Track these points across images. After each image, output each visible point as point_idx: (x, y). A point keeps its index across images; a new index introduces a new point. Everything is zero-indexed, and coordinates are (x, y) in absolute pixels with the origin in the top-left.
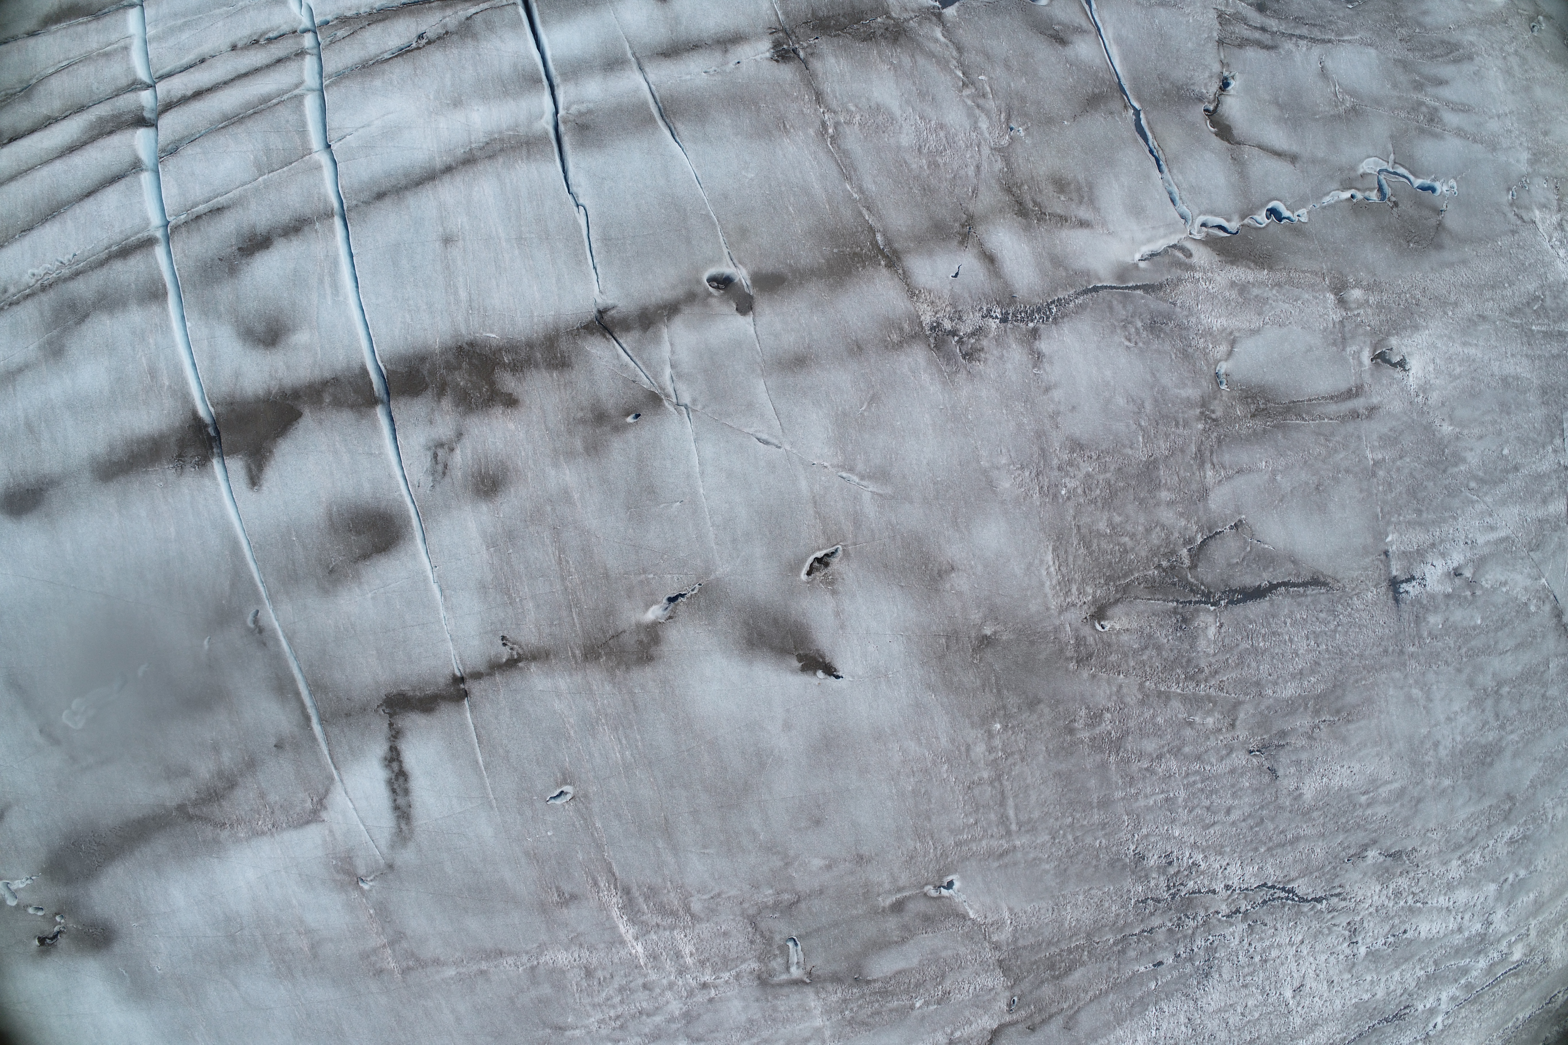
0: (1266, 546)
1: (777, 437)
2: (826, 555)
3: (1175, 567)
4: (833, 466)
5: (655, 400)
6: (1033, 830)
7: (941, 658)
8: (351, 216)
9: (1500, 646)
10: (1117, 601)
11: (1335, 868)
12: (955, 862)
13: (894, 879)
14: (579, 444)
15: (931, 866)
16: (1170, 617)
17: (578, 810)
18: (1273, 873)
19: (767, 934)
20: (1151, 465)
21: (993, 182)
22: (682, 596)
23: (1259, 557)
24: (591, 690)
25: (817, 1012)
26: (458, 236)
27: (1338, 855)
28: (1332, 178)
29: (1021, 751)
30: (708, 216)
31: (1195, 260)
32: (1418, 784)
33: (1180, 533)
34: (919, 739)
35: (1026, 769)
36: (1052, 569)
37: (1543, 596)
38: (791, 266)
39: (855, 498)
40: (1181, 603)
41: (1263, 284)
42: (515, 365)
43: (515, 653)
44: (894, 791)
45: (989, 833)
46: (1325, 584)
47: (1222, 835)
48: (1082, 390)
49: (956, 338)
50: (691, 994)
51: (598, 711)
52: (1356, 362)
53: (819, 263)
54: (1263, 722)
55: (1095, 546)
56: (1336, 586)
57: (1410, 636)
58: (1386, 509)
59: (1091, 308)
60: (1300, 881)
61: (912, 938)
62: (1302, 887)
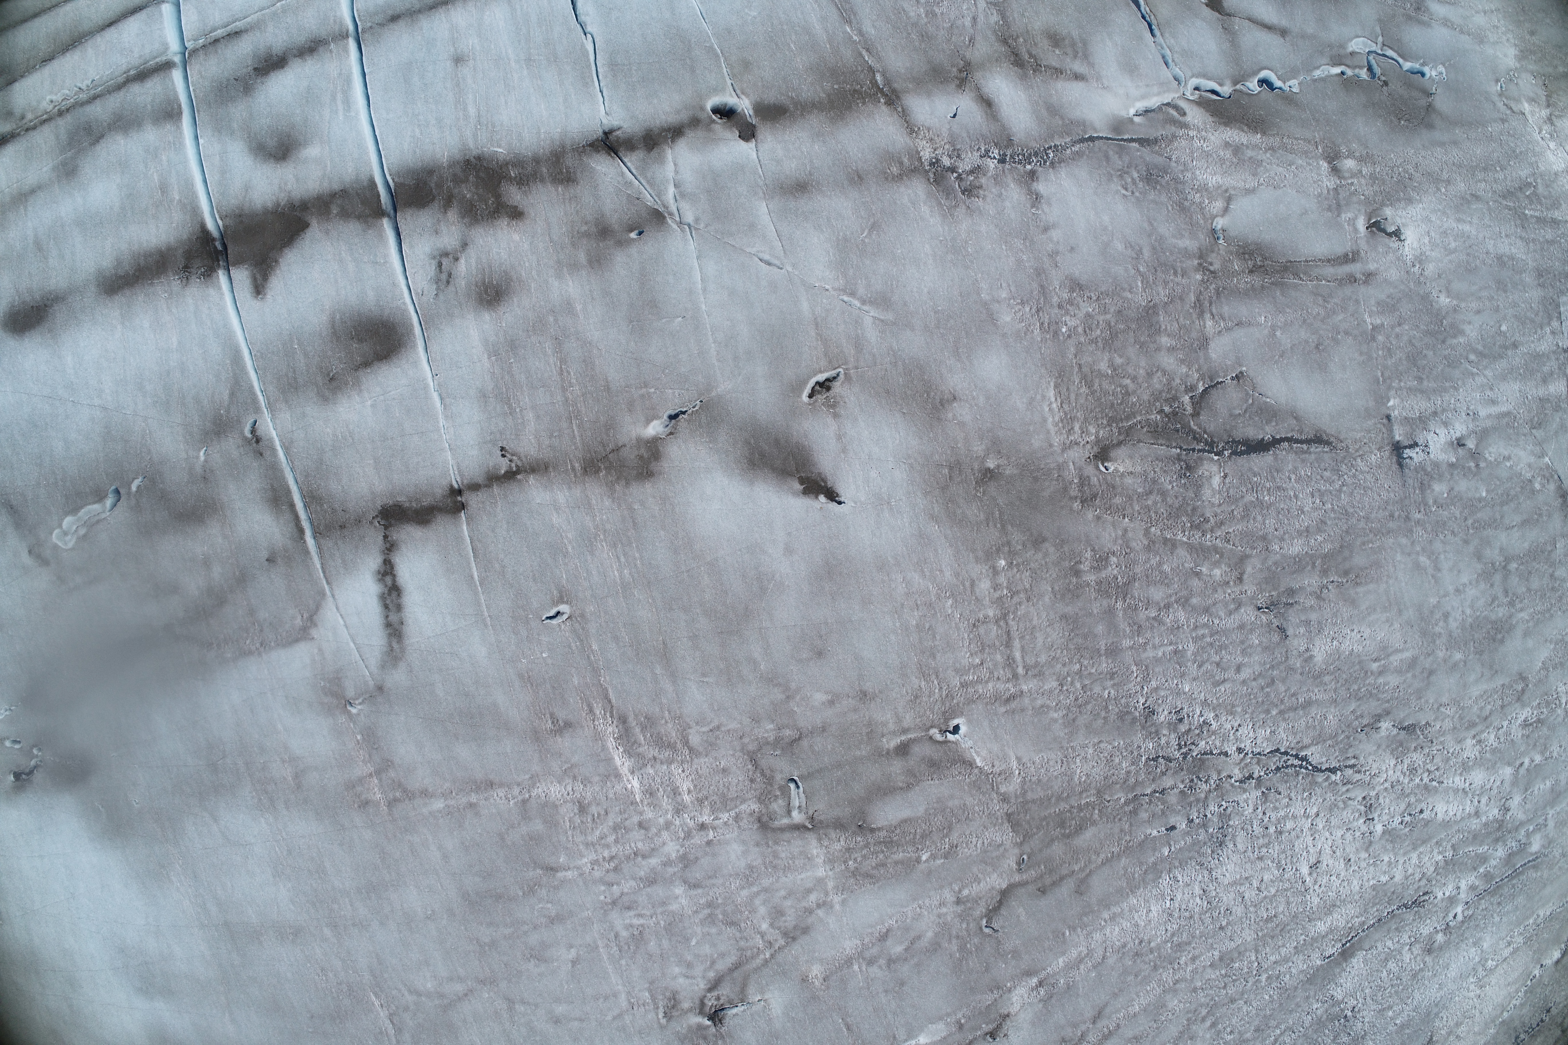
0: (1268, 400)
1: (778, 258)
2: (828, 380)
3: (1177, 413)
4: (834, 289)
5: (658, 217)
6: (1040, 675)
7: (944, 488)
8: (365, 38)
9: (1507, 521)
10: (1120, 443)
11: (1348, 737)
12: (961, 705)
13: (899, 720)
14: (582, 257)
15: (936, 708)
16: (1174, 463)
17: (574, 631)
18: (1285, 738)
19: (768, 772)
20: (1151, 310)
21: (989, 33)
22: (684, 413)
23: (1261, 410)
24: (589, 504)
25: (820, 861)
26: (468, 56)
27: (1351, 723)
28: (1321, 53)
29: (1026, 590)
30: (711, 48)
31: (1189, 119)
32: (1429, 655)
33: (1182, 380)
34: (923, 572)
35: (1032, 609)
36: (1054, 406)
37: (1547, 475)
38: (792, 98)
39: (856, 322)
40: (1185, 450)
41: (1256, 147)
42: (521, 178)
43: (513, 465)
44: (898, 624)
45: (996, 676)
46: (1328, 443)
47: (1232, 694)
48: (1081, 232)
49: (955, 175)
50: (688, 835)
51: (596, 527)
52: (1351, 229)
53: (820, 97)
54: (1270, 579)
55: (1096, 386)
56: (1339, 445)
57: (1415, 502)
58: (1387, 374)
59: (1088, 156)
60: (1313, 749)
61: (917, 785)
62: (1315, 755)
